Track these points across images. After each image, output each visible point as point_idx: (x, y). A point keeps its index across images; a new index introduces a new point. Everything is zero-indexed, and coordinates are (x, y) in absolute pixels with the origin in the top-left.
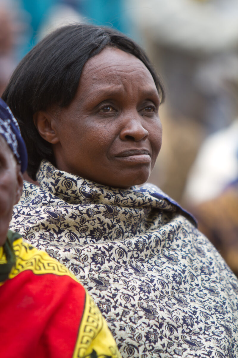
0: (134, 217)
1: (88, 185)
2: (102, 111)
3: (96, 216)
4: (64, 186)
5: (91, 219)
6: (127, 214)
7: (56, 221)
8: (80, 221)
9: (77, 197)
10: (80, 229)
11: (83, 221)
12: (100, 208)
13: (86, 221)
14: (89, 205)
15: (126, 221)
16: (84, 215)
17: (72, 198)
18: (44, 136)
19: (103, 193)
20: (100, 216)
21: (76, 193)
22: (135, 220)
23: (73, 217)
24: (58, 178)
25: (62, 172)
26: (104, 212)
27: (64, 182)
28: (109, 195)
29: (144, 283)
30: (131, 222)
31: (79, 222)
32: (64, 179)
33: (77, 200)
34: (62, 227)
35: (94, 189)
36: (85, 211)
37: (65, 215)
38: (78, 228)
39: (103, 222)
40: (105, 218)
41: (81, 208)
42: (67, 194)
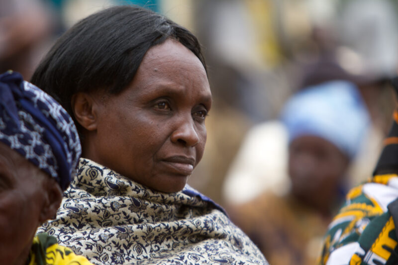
0: (164, 212)
1: (115, 175)
2: (157, 106)
3: (121, 210)
4: (89, 176)
5: (116, 213)
6: (157, 208)
7: (78, 216)
8: (104, 216)
9: (102, 188)
10: (103, 223)
11: (107, 215)
12: (125, 201)
13: (110, 216)
14: (113, 198)
15: (154, 216)
16: (108, 209)
17: (96, 189)
18: (81, 120)
19: (131, 185)
20: (126, 210)
21: (101, 184)
22: (165, 215)
23: (96, 210)
24: (83, 166)
25: (87, 160)
26: (130, 205)
27: (89, 171)
28: (138, 189)
29: (174, 263)
30: (160, 217)
31: (102, 217)
32: (89, 167)
33: (102, 192)
34: (84, 221)
35: (122, 180)
36: (109, 205)
37: (88, 208)
38: (101, 223)
39: (129, 216)
40: (132, 212)
41: (104, 201)
42: (90, 184)
